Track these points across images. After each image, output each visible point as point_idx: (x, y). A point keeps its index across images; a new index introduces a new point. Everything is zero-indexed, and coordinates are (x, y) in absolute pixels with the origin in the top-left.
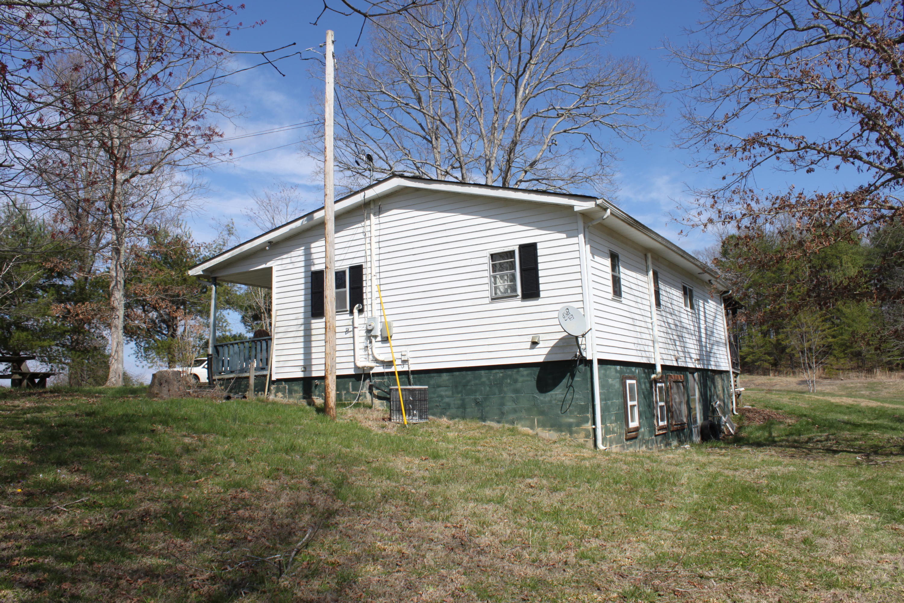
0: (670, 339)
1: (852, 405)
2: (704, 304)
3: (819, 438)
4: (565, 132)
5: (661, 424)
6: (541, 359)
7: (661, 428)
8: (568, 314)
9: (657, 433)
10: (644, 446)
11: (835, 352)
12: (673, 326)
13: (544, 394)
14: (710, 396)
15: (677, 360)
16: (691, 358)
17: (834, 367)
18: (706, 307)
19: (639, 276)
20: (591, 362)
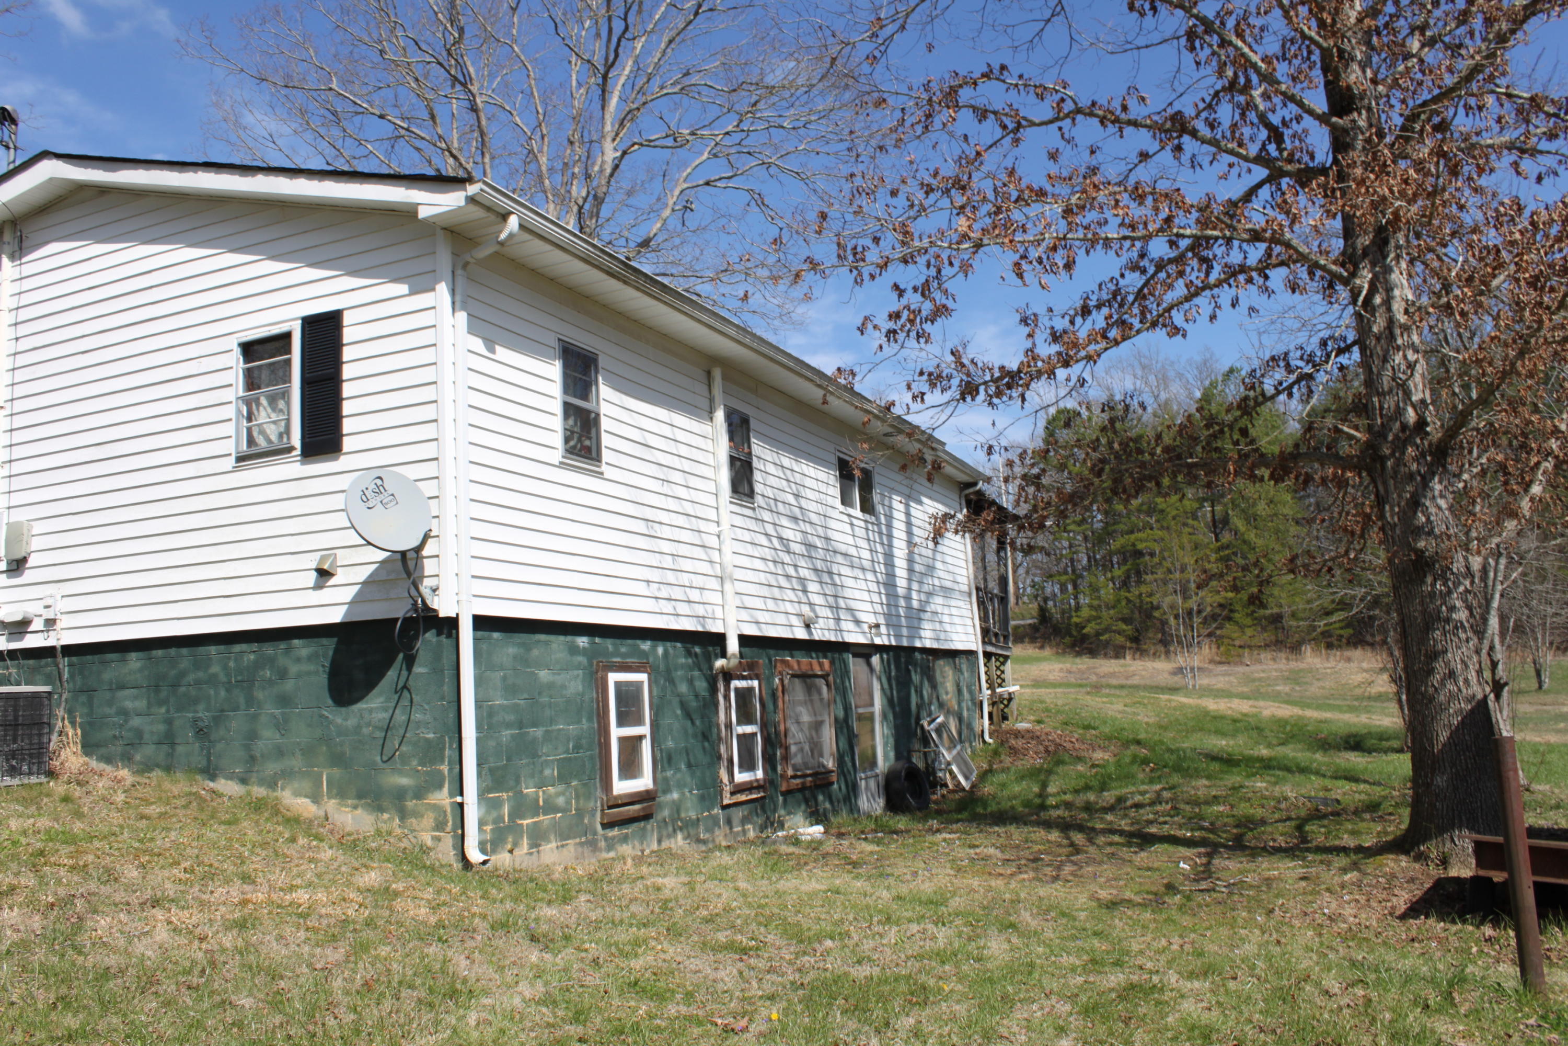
0: (788, 576)
1: (1245, 715)
2: (907, 506)
3: (1138, 798)
4: (707, 184)
5: (741, 777)
6: (335, 616)
7: (739, 789)
8: (379, 489)
9: (726, 802)
10: (680, 836)
11: (1236, 615)
12: (797, 548)
13: (343, 710)
14: (919, 707)
15: (808, 626)
16: (857, 622)
17: (1237, 643)
18: (913, 512)
19: (680, 419)
20: (452, 624)
